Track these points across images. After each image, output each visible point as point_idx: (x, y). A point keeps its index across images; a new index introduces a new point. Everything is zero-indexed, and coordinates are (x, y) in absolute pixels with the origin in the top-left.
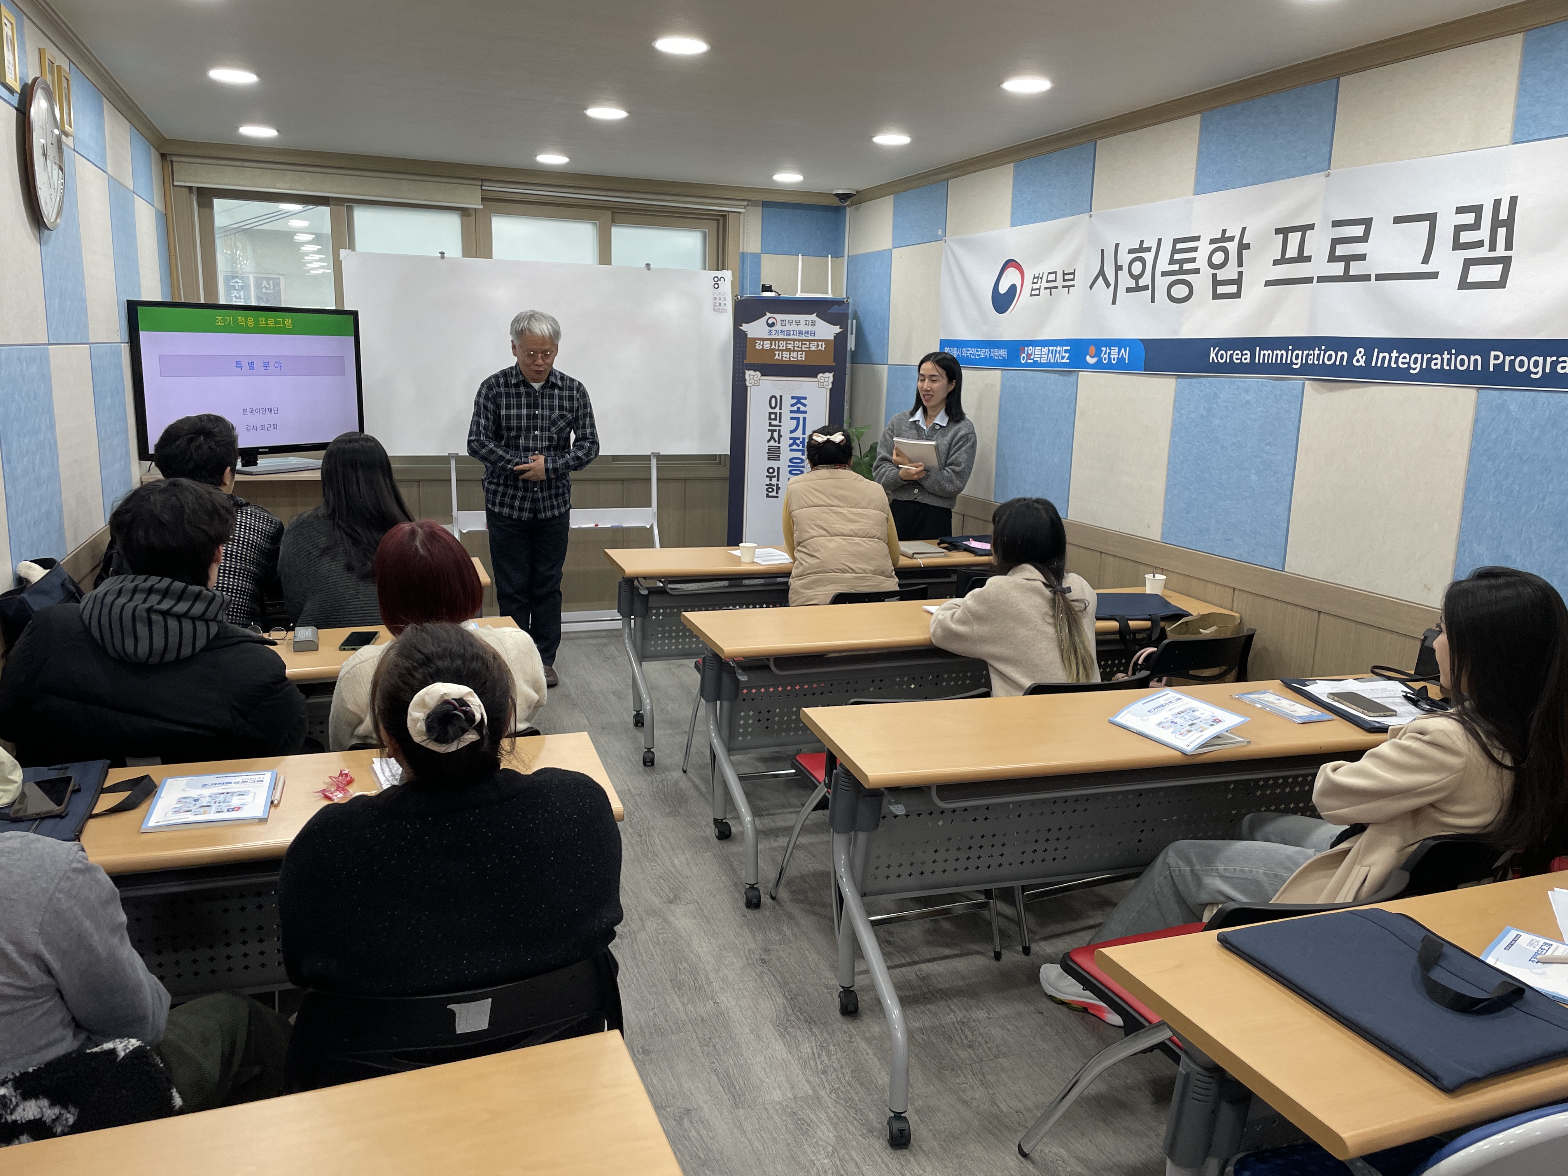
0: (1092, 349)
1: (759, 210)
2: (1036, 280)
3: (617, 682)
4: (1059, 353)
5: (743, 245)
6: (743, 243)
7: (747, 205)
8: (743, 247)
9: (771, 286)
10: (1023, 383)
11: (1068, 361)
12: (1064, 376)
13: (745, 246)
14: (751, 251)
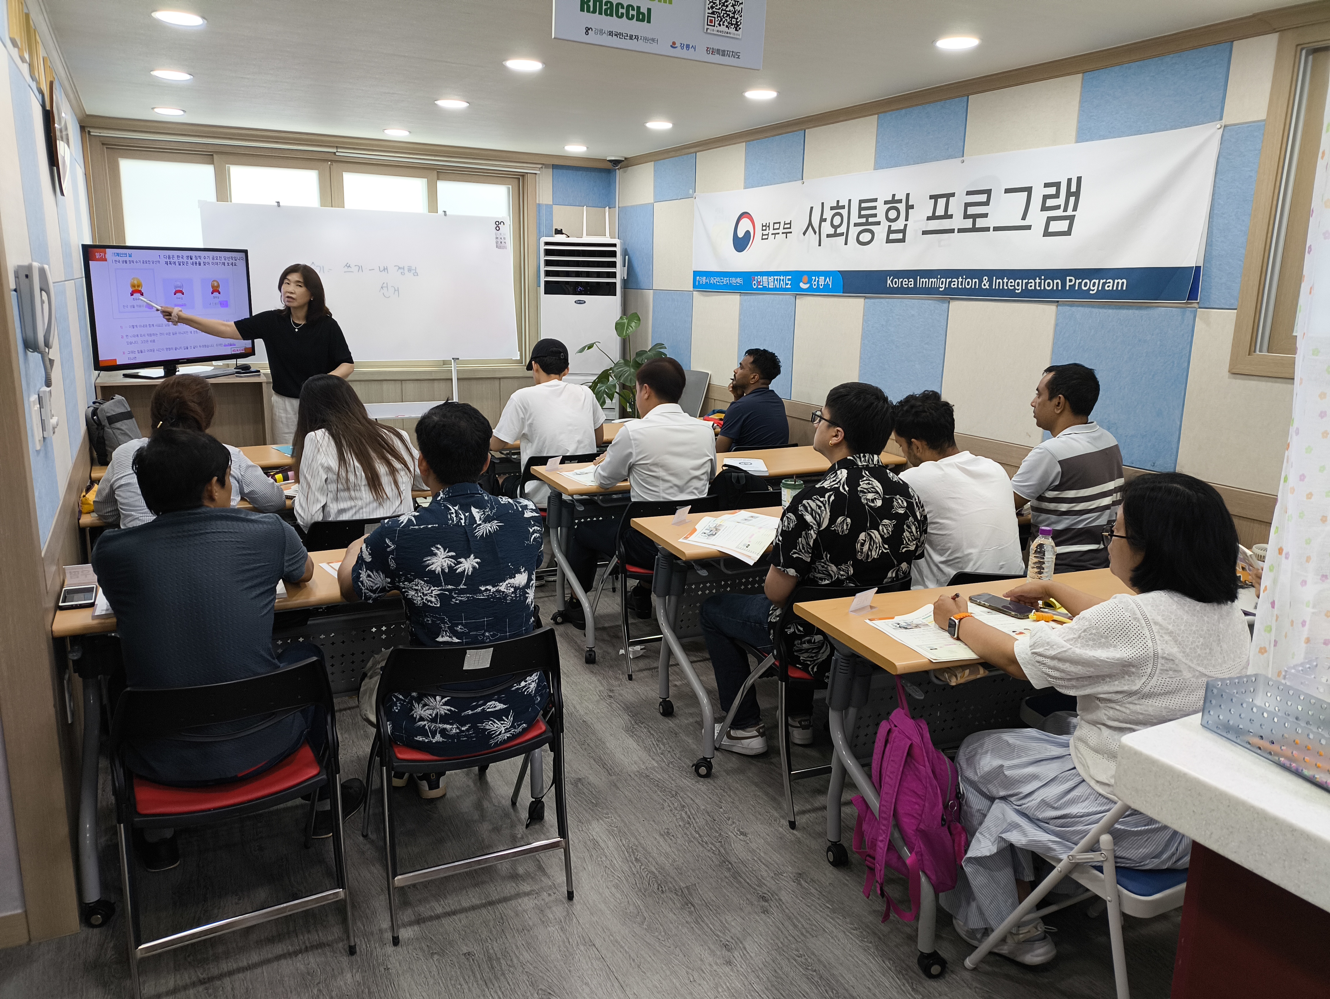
0: (805, 278)
1: (551, 171)
2: (764, 228)
4: (783, 281)
6: (539, 196)
7: (542, 168)
8: (539, 200)
9: (561, 230)
10: (755, 303)
11: (789, 287)
12: (786, 297)
13: (541, 199)
14: (545, 203)
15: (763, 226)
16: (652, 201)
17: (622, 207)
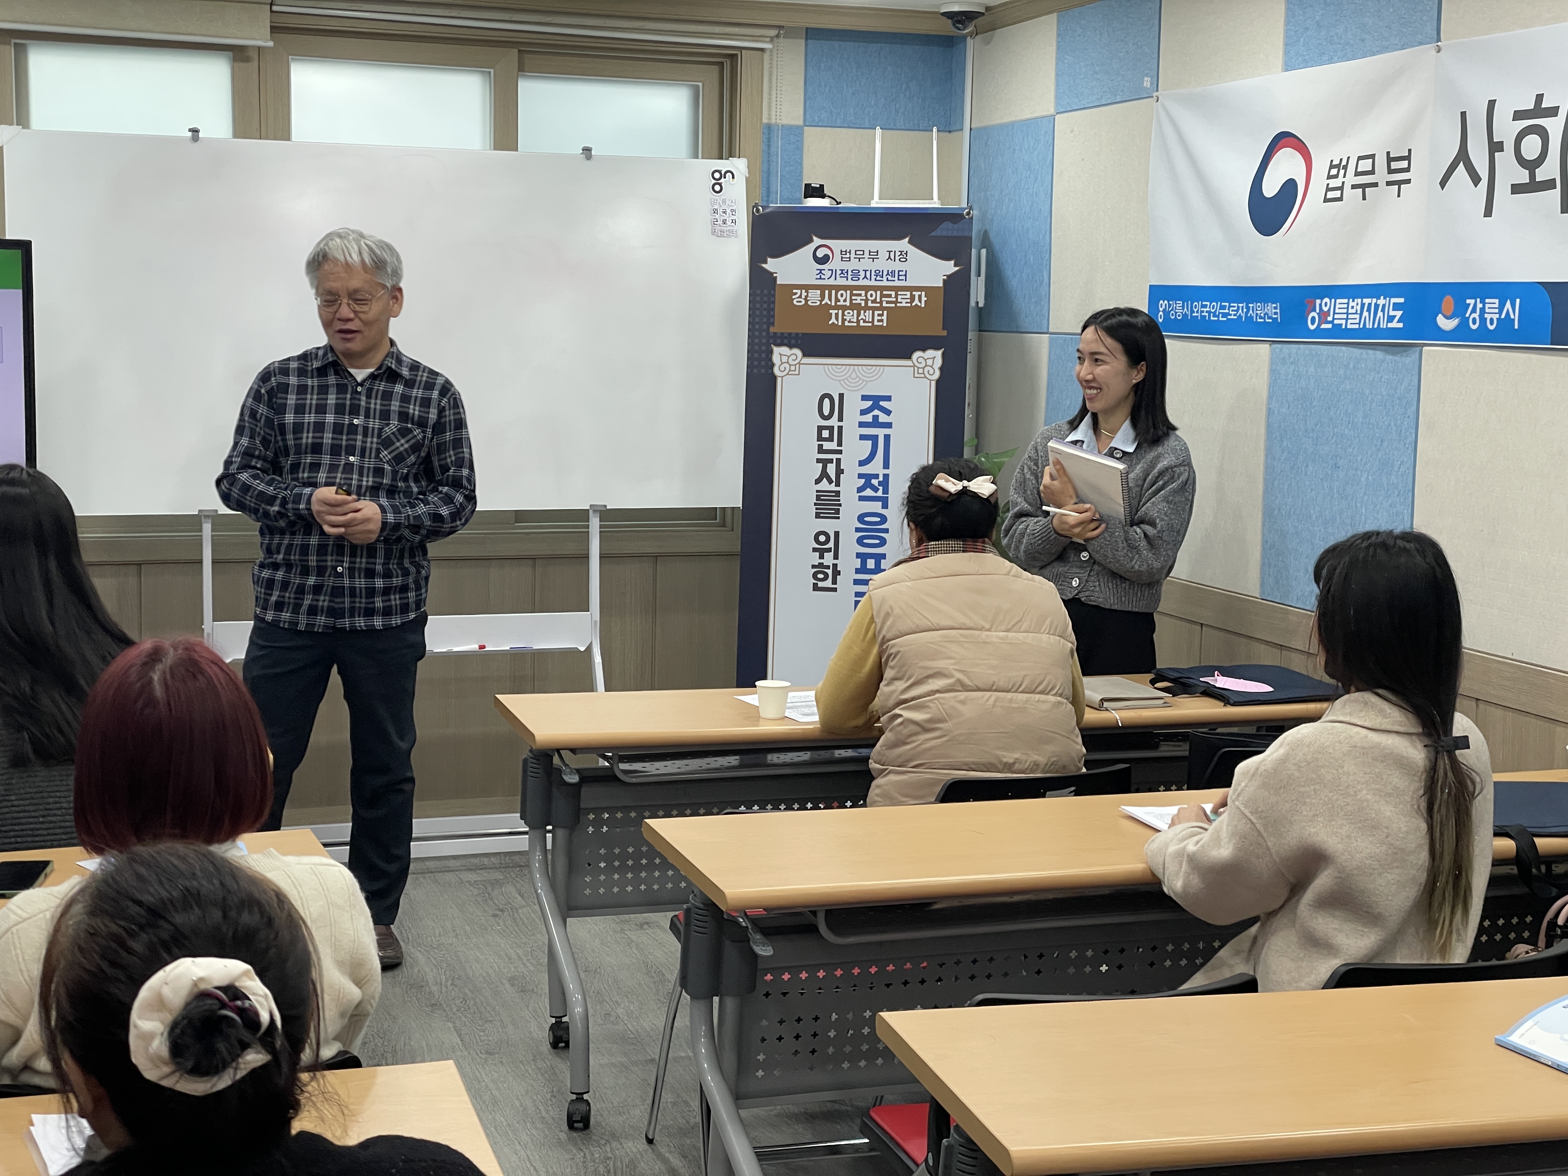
0: (1448, 302)
1: (800, 44)
2: (1334, 172)
3: (520, 958)
4: (1383, 310)
5: (770, 111)
6: (770, 107)
7: (778, 36)
8: (770, 115)
9: (822, 186)
10: (1312, 369)
11: (1401, 325)
12: (1393, 354)
13: (773, 113)
14: (785, 121)
15: (1332, 167)
16: (1052, 111)
17: (978, 129)
